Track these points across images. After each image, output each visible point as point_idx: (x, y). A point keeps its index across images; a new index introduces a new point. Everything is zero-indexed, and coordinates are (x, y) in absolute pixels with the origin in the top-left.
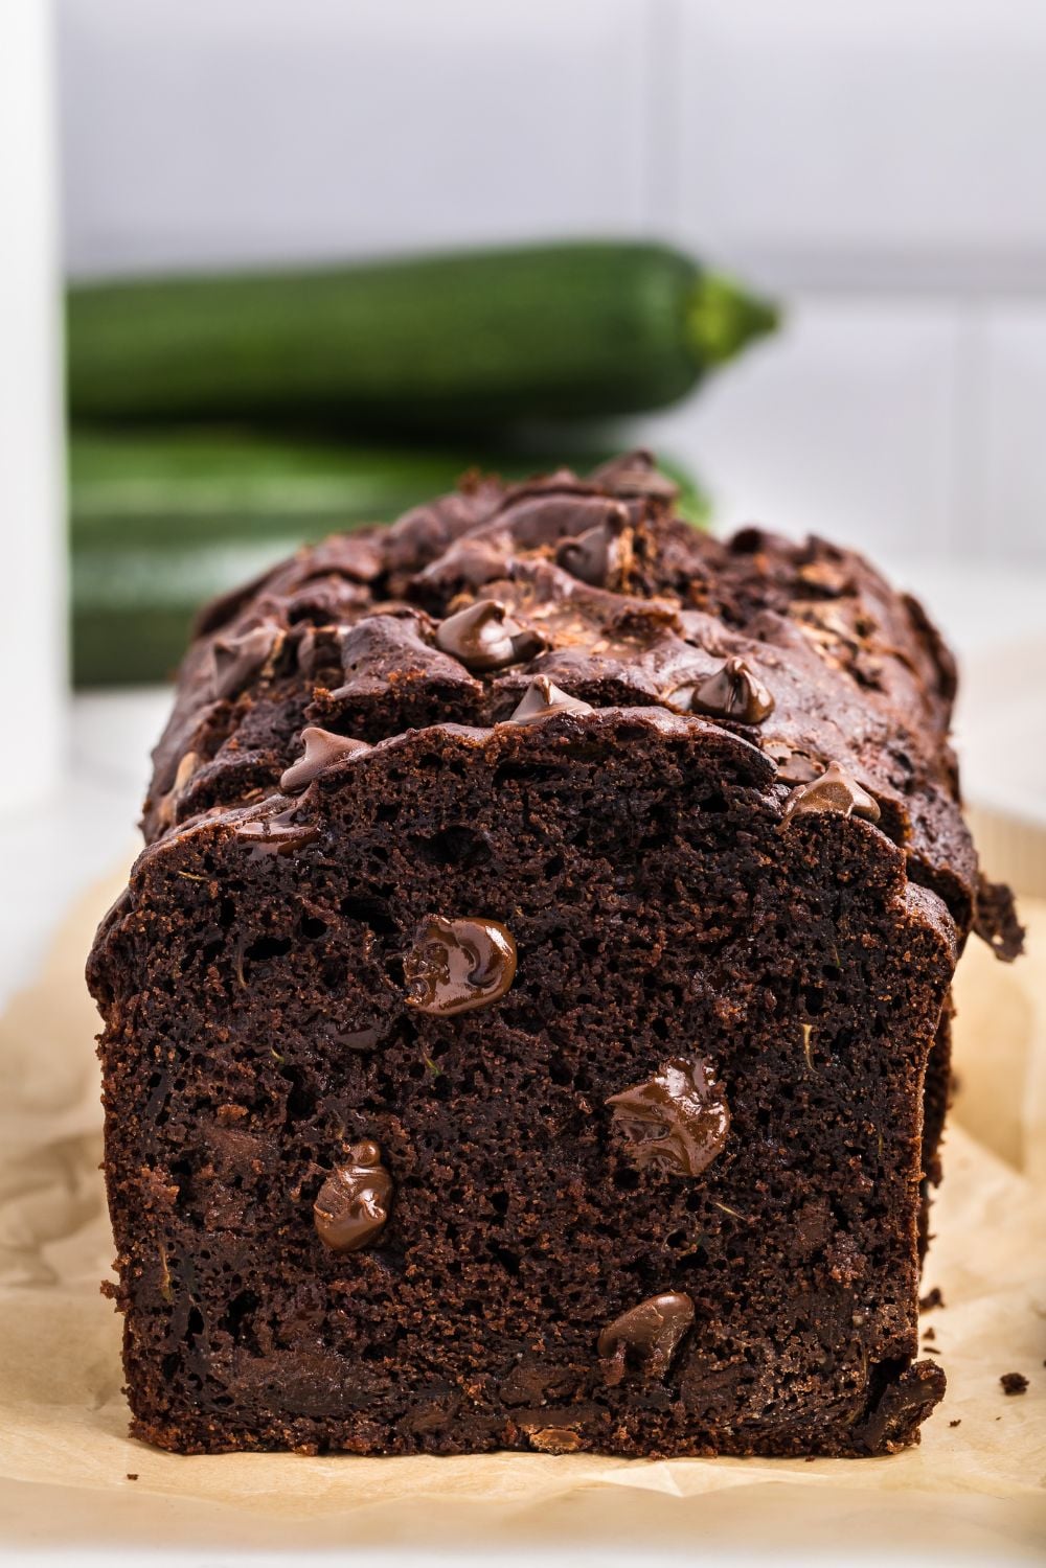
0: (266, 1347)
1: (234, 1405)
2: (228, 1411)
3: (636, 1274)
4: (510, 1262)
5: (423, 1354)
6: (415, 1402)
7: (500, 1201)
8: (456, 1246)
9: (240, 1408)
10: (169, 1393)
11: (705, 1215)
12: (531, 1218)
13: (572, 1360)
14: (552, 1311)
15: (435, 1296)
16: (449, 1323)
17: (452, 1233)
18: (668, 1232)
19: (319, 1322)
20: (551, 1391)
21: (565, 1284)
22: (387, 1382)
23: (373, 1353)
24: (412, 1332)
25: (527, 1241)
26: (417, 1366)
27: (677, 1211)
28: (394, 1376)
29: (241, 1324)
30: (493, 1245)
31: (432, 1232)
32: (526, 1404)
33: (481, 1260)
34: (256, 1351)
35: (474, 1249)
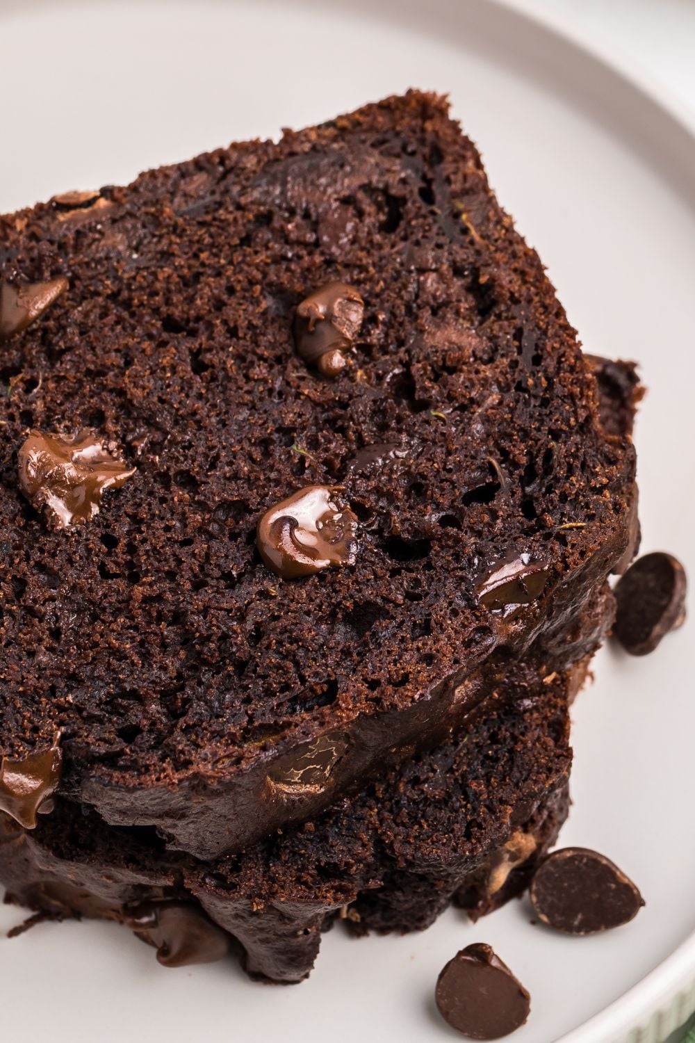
0: (360, 195)
1: (368, 143)
2: (373, 137)
3: (57, 348)
4: (171, 325)
5: (220, 231)
6: (213, 193)
7: (199, 367)
8: (225, 322)
9: (363, 142)
10: (430, 137)
11: (13, 410)
12: (166, 361)
13: (88, 264)
14: (120, 298)
15: (228, 278)
16: (207, 262)
17: (233, 332)
18: (41, 388)
19: (322, 227)
20: (97, 236)
21: (117, 323)
22: (243, 200)
23: (265, 219)
24: (236, 246)
25: (164, 344)
26: (222, 221)
27: (39, 406)
28: (239, 207)
29: (386, 210)
30: (193, 333)
31: (251, 326)
32: (114, 221)
33: (198, 319)
34: (368, 188)
35: (210, 326)
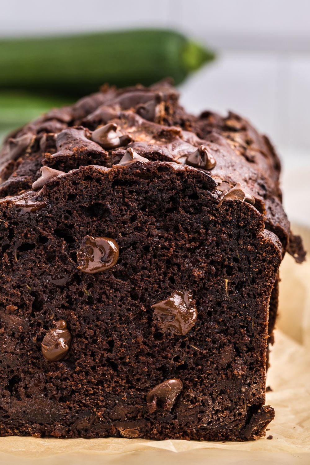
0: (23, 396)
1: (10, 418)
2: (8, 420)
3: (161, 372)
4: (114, 366)
5: (81, 400)
6: (78, 418)
7: (111, 343)
8: (94, 360)
9: (12, 419)
11: (187, 350)
12: (123, 350)
13: (137, 403)
14: (130, 385)
15: (86, 378)
16: (91, 389)
17: (93, 355)
18: (173, 356)
19: (42, 388)
20: (128, 415)
21: (134, 375)
22: (68, 411)
23: (62, 399)
24: (77, 392)
25: (121, 359)
26: (79, 405)
27: (177, 348)
28: (70, 408)
29: (13, 388)
30: (108, 360)
31: (86, 354)
32: (119, 420)
33: (104, 365)
34: (19, 398)
35: (101, 361)
